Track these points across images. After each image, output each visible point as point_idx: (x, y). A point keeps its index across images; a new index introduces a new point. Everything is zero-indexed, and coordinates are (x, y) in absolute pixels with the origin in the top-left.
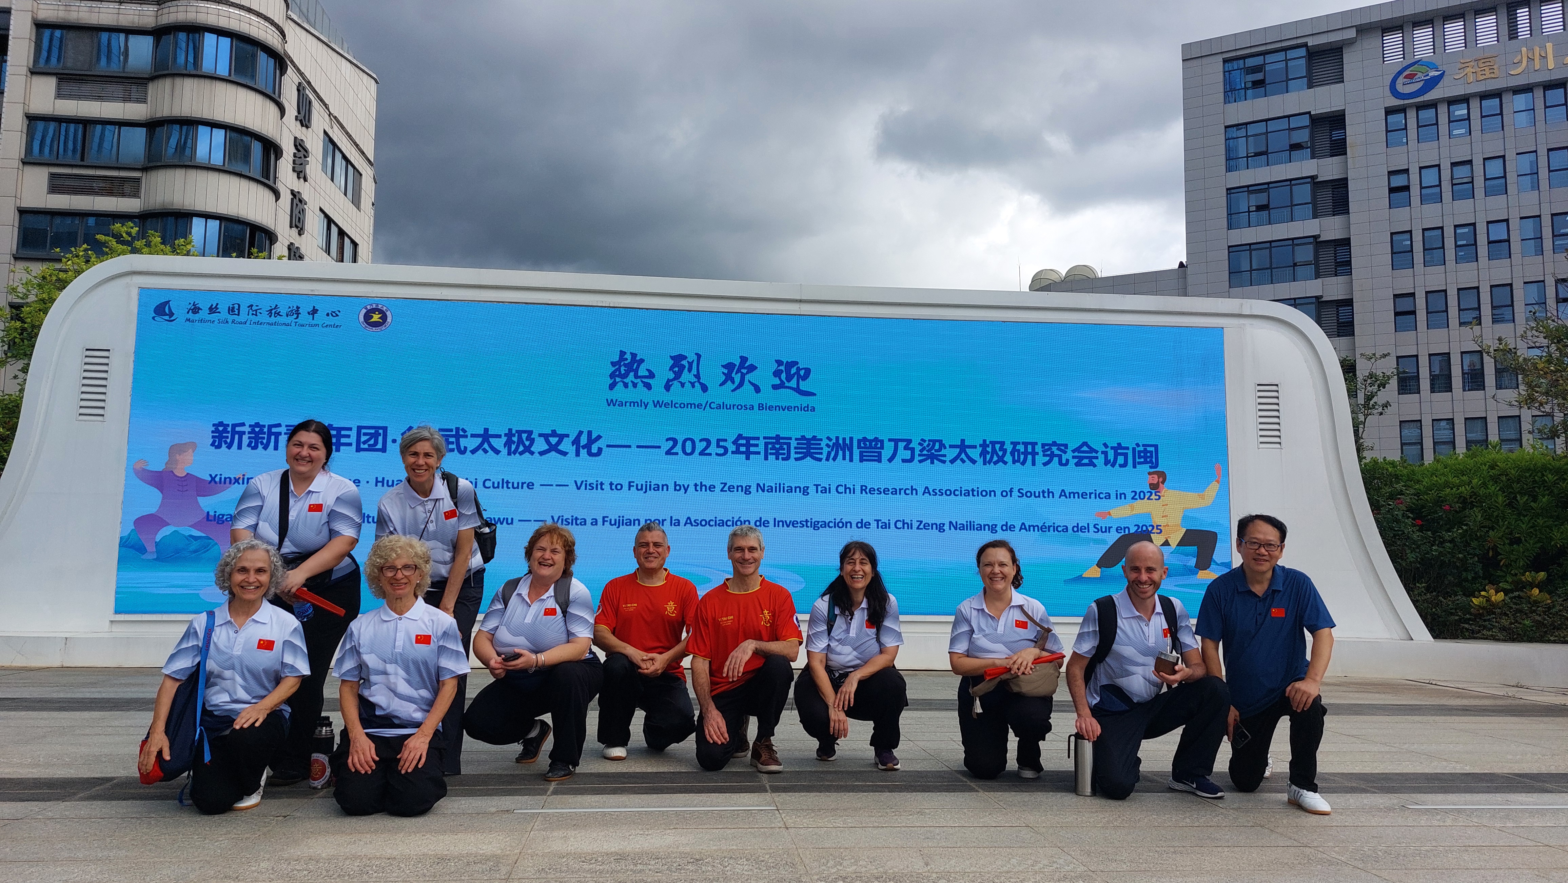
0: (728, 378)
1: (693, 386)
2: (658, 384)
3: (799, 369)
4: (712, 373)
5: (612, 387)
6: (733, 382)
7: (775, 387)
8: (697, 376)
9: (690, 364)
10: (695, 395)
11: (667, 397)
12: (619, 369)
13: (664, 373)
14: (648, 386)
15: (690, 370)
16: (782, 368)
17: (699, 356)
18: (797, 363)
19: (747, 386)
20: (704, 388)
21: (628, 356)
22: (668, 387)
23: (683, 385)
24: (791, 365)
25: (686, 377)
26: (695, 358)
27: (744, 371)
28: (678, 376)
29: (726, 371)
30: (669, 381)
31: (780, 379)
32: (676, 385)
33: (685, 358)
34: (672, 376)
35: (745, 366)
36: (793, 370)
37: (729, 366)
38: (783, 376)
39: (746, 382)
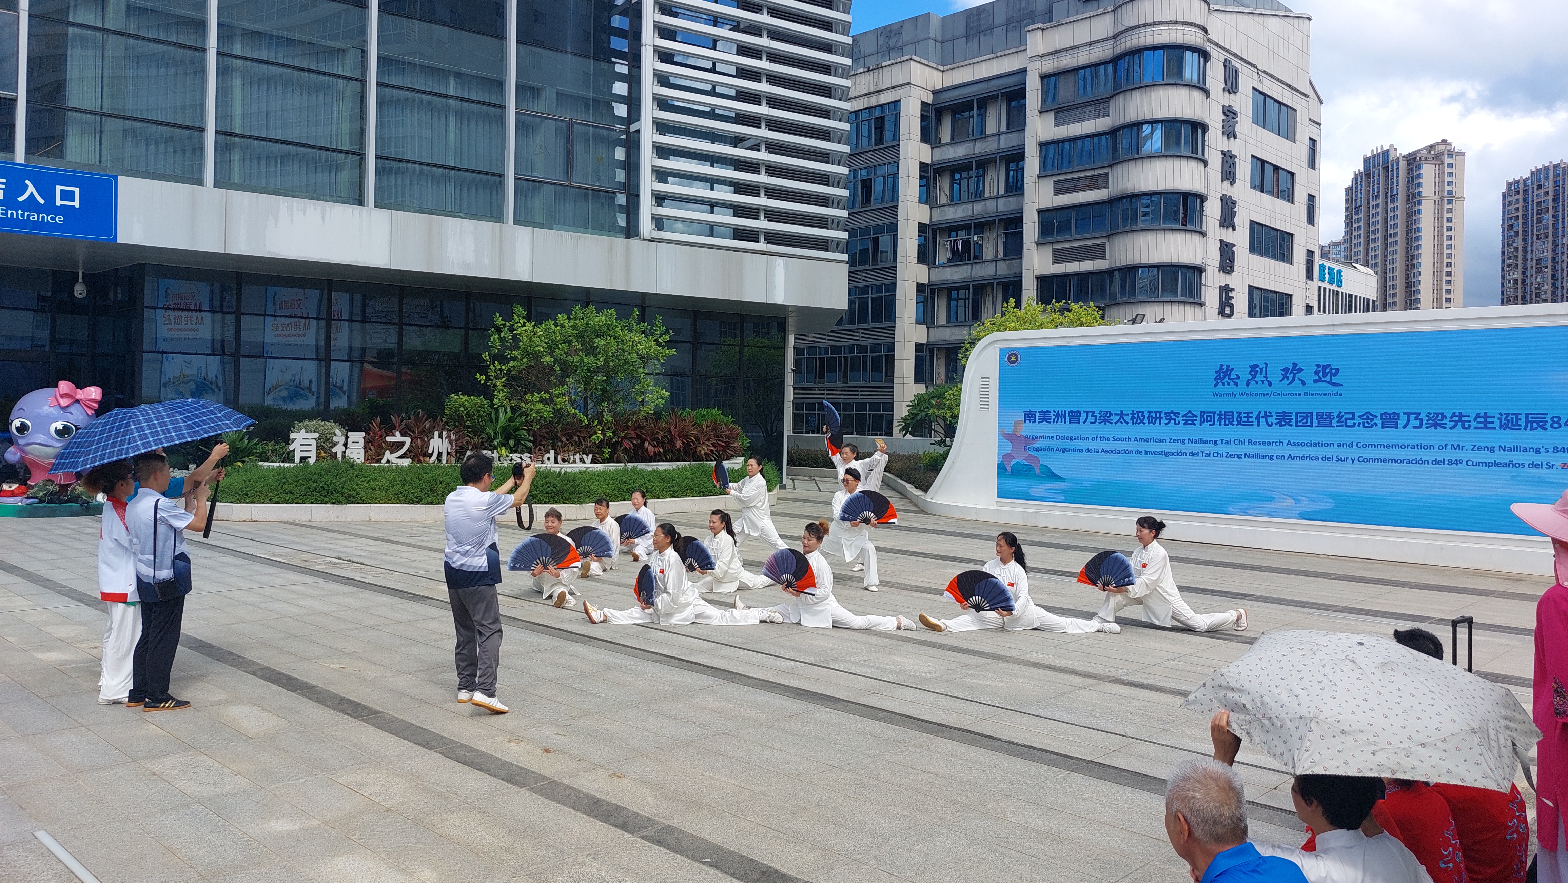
0: (1285, 377)
1: (1263, 383)
2: (1242, 382)
3: (1331, 369)
4: (1275, 375)
5: (1216, 385)
6: (1288, 380)
7: (1315, 381)
8: (1266, 377)
9: (1261, 370)
10: (1265, 389)
11: (1247, 390)
12: (1220, 375)
13: (1245, 376)
14: (1236, 384)
15: (1261, 374)
16: (1320, 369)
17: (1266, 364)
18: (1330, 365)
19: (1297, 381)
20: (1270, 384)
21: (1225, 367)
22: (1248, 385)
23: (1257, 382)
24: (1325, 367)
25: (1259, 377)
26: (1264, 366)
27: (1295, 372)
28: (1254, 377)
29: (1283, 373)
30: (1248, 380)
31: (1319, 376)
32: (1253, 382)
33: (1258, 366)
34: (1250, 377)
35: (1296, 369)
36: (1328, 370)
37: (1286, 370)
38: (1321, 374)
39: (1296, 378)
